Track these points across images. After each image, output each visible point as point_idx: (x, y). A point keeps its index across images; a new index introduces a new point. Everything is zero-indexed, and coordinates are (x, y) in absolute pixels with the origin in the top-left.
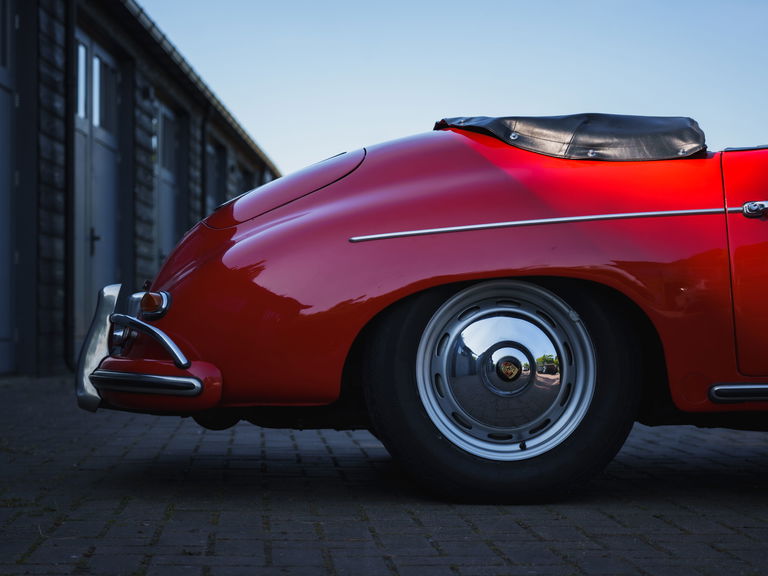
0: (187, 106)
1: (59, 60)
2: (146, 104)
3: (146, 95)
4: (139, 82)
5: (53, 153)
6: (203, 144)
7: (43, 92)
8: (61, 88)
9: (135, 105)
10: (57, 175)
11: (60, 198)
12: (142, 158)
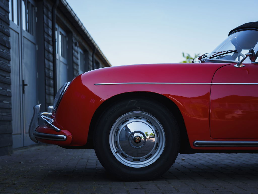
0: (88, 49)
1: (50, 33)
2: (76, 48)
3: (76, 45)
4: (74, 41)
5: (49, 66)
6: (93, 62)
7: (46, 44)
8: (51, 43)
9: (73, 48)
10: (51, 73)
11: (52, 82)
12: (75, 67)
